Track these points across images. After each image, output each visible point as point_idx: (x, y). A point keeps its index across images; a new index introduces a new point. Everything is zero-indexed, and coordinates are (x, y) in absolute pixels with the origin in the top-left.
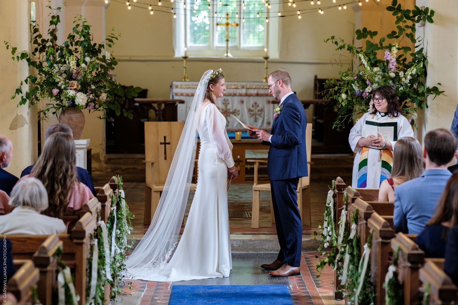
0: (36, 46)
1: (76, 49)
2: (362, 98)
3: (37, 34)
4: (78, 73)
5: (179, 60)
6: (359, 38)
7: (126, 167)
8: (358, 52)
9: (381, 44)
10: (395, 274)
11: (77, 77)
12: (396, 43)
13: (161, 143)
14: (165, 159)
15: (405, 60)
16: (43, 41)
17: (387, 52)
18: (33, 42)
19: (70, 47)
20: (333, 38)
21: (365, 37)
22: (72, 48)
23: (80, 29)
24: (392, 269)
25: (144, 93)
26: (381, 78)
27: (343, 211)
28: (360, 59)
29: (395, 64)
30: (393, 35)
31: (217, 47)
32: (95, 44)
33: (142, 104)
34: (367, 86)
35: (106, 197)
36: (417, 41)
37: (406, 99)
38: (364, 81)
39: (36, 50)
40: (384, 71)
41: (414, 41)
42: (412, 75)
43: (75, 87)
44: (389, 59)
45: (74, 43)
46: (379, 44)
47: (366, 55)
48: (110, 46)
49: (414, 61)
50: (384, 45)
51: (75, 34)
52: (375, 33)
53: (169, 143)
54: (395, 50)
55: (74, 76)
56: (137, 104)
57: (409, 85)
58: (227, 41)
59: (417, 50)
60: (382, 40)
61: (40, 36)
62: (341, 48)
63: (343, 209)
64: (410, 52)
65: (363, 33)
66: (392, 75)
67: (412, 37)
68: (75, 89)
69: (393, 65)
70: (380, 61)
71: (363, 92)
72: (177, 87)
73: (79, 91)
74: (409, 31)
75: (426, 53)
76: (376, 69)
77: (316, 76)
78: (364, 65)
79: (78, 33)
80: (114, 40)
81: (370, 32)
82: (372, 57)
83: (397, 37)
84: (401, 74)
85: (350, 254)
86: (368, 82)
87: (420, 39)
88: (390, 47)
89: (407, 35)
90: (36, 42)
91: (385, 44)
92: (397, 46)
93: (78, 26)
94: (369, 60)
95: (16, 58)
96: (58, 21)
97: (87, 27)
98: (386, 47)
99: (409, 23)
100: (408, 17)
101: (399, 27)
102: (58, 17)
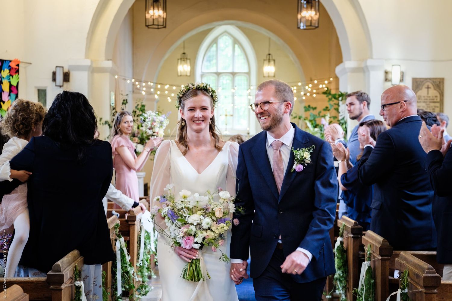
1: (137, 119)
3: (114, 111)
4: (138, 133)
6: (306, 111)
8: (305, 120)
10: (342, 243)
11: (137, 135)
12: (328, 114)
17: (323, 119)
18: (112, 115)
21: (309, 110)
23: (139, 107)
24: (339, 239)
28: (306, 124)
30: (327, 109)
31: (220, 128)
36: (341, 112)
40: (321, 130)
41: (339, 112)
43: (137, 141)
44: (324, 123)
45: (136, 116)
46: (318, 114)
47: (310, 121)
51: (136, 110)
54: (327, 118)
55: (136, 135)
58: (226, 124)
59: (340, 118)
60: (320, 112)
62: (295, 118)
64: (336, 119)
65: (308, 108)
67: (337, 110)
68: (137, 143)
70: (319, 125)
73: (139, 143)
74: (336, 107)
76: (316, 129)
78: (309, 127)
79: (138, 109)
81: (312, 107)
82: (313, 122)
83: (329, 110)
87: (343, 111)
88: (324, 116)
89: (335, 109)
91: (321, 114)
92: (329, 116)
93: (138, 105)
94: (312, 124)
95: (102, 125)
96: (127, 102)
97: (143, 106)
98: (322, 116)
99: (336, 101)
100: (335, 98)
101: (330, 104)
102: (127, 100)
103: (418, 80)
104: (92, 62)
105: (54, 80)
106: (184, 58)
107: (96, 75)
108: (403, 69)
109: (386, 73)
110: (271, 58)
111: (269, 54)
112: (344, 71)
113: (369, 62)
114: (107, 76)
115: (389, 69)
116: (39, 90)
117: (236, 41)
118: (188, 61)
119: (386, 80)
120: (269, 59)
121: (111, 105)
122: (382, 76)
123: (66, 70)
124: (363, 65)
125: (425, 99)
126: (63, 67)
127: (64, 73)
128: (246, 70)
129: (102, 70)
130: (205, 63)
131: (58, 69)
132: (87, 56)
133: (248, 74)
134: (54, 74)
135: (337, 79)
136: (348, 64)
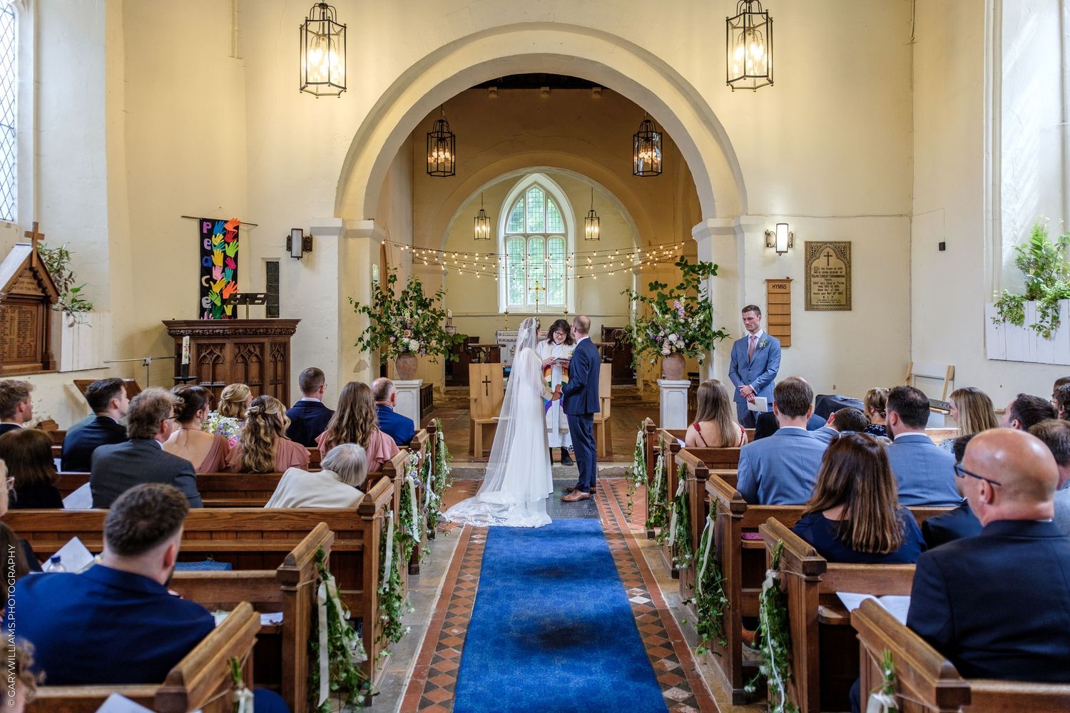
0: (377, 301)
1: (410, 303)
2: (656, 341)
3: (379, 291)
4: (412, 323)
5: (502, 315)
6: (651, 290)
7: (460, 397)
8: (650, 302)
9: (671, 295)
11: (410, 327)
12: (683, 293)
13: (483, 382)
14: (487, 395)
15: (692, 308)
16: (383, 297)
17: (676, 301)
18: (374, 298)
19: (406, 302)
20: (628, 290)
21: (656, 289)
22: (408, 302)
23: (413, 286)
24: (770, 574)
25: (476, 339)
26: (672, 323)
27: (659, 456)
28: (652, 308)
29: (684, 311)
30: (681, 287)
31: (530, 305)
32: (426, 299)
33: (474, 348)
34: (660, 331)
35: (420, 444)
36: (703, 292)
37: (694, 341)
38: (657, 327)
39: (377, 304)
40: (675, 318)
41: (699, 292)
42: (699, 321)
43: (409, 335)
44: (678, 307)
45: (408, 299)
46: (669, 295)
47: (658, 304)
48: (439, 300)
49: (699, 309)
50: (673, 296)
51: (409, 290)
52: (666, 286)
53: (490, 382)
54: (682, 299)
55: (408, 327)
56: (470, 348)
57: (697, 329)
58: (537, 300)
59: (702, 299)
60: (672, 291)
61: (381, 293)
63: (659, 454)
64: (695, 301)
65: (654, 286)
66: (682, 321)
67: (697, 288)
68: (409, 337)
69: (682, 313)
70: (670, 309)
71: (656, 337)
72: (500, 335)
73: (412, 338)
74: (695, 283)
75: (711, 302)
76: (667, 316)
77: (603, 325)
78: (656, 313)
79: (411, 289)
80: (442, 295)
81: (661, 284)
82: (663, 306)
83: (685, 288)
84: (690, 320)
85: (678, 513)
86: (660, 328)
87: (705, 290)
88: (678, 297)
89: (693, 286)
90: (377, 298)
91: (674, 294)
92: (685, 296)
93: (411, 283)
94: (661, 309)
95: (358, 312)
96: (395, 279)
97: (419, 284)
98: (675, 297)
99: (695, 276)
100: (694, 271)
101: (686, 280)
102: (395, 276)
103: (813, 245)
104: (344, 221)
105: (289, 248)
106: (482, 216)
107: (351, 241)
108: (792, 229)
109: (768, 234)
110: (594, 216)
111: (592, 211)
112: (707, 233)
113: (744, 220)
114: (367, 242)
115: (772, 228)
116: (267, 262)
117: (549, 195)
118: (488, 220)
119: (768, 245)
120: (592, 217)
121: (372, 284)
122: (761, 239)
123: (307, 234)
124: (733, 224)
125: (824, 272)
126: (302, 230)
127: (303, 238)
128: (562, 231)
129: (359, 234)
130: (510, 222)
131: (295, 232)
132: (337, 214)
133: (565, 235)
134: (289, 239)
135: (694, 243)
136: (711, 222)
